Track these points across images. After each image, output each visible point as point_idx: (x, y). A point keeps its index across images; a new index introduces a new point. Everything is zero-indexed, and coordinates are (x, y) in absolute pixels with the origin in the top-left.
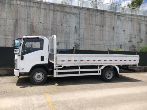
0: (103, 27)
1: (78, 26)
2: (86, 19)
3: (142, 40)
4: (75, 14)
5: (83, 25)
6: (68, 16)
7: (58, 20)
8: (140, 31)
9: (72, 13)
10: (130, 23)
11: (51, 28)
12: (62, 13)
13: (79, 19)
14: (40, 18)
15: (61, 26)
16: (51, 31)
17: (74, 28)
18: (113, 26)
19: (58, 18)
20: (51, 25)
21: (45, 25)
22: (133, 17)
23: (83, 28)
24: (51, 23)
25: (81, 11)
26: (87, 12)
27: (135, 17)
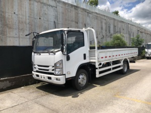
0: (77, 23)
1: (56, 21)
2: (63, 13)
3: (103, 36)
4: (52, 7)
5: (61, 20)
6: (45, 7)
7: (36, 12)
8: (102, 28)
9: (49, 5)
10: (96, 20)
11: (28, 21)
12: (39, 3)
13: (56, 13)
14: (13, 8)
15: (39, 20)
16: (28, 26)
17: (53, 23)
18: (84, 23)
19: (35, 9)
20: (27, 18)
21: (21, 16)
22: (97, 15)
23: (61, 23)
24: (28, 15)
25: (58, 4)
26: (63, 6)
27: (99, 16)
